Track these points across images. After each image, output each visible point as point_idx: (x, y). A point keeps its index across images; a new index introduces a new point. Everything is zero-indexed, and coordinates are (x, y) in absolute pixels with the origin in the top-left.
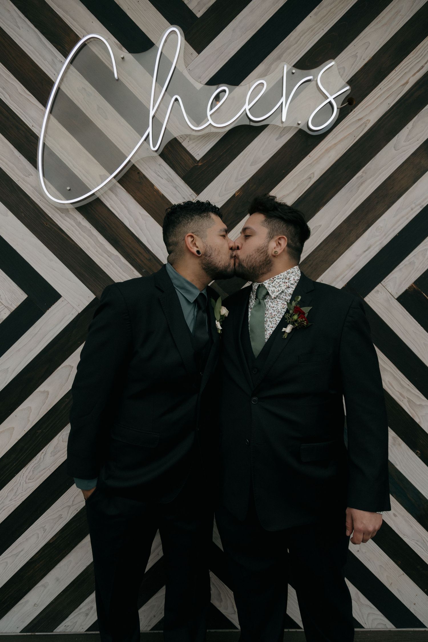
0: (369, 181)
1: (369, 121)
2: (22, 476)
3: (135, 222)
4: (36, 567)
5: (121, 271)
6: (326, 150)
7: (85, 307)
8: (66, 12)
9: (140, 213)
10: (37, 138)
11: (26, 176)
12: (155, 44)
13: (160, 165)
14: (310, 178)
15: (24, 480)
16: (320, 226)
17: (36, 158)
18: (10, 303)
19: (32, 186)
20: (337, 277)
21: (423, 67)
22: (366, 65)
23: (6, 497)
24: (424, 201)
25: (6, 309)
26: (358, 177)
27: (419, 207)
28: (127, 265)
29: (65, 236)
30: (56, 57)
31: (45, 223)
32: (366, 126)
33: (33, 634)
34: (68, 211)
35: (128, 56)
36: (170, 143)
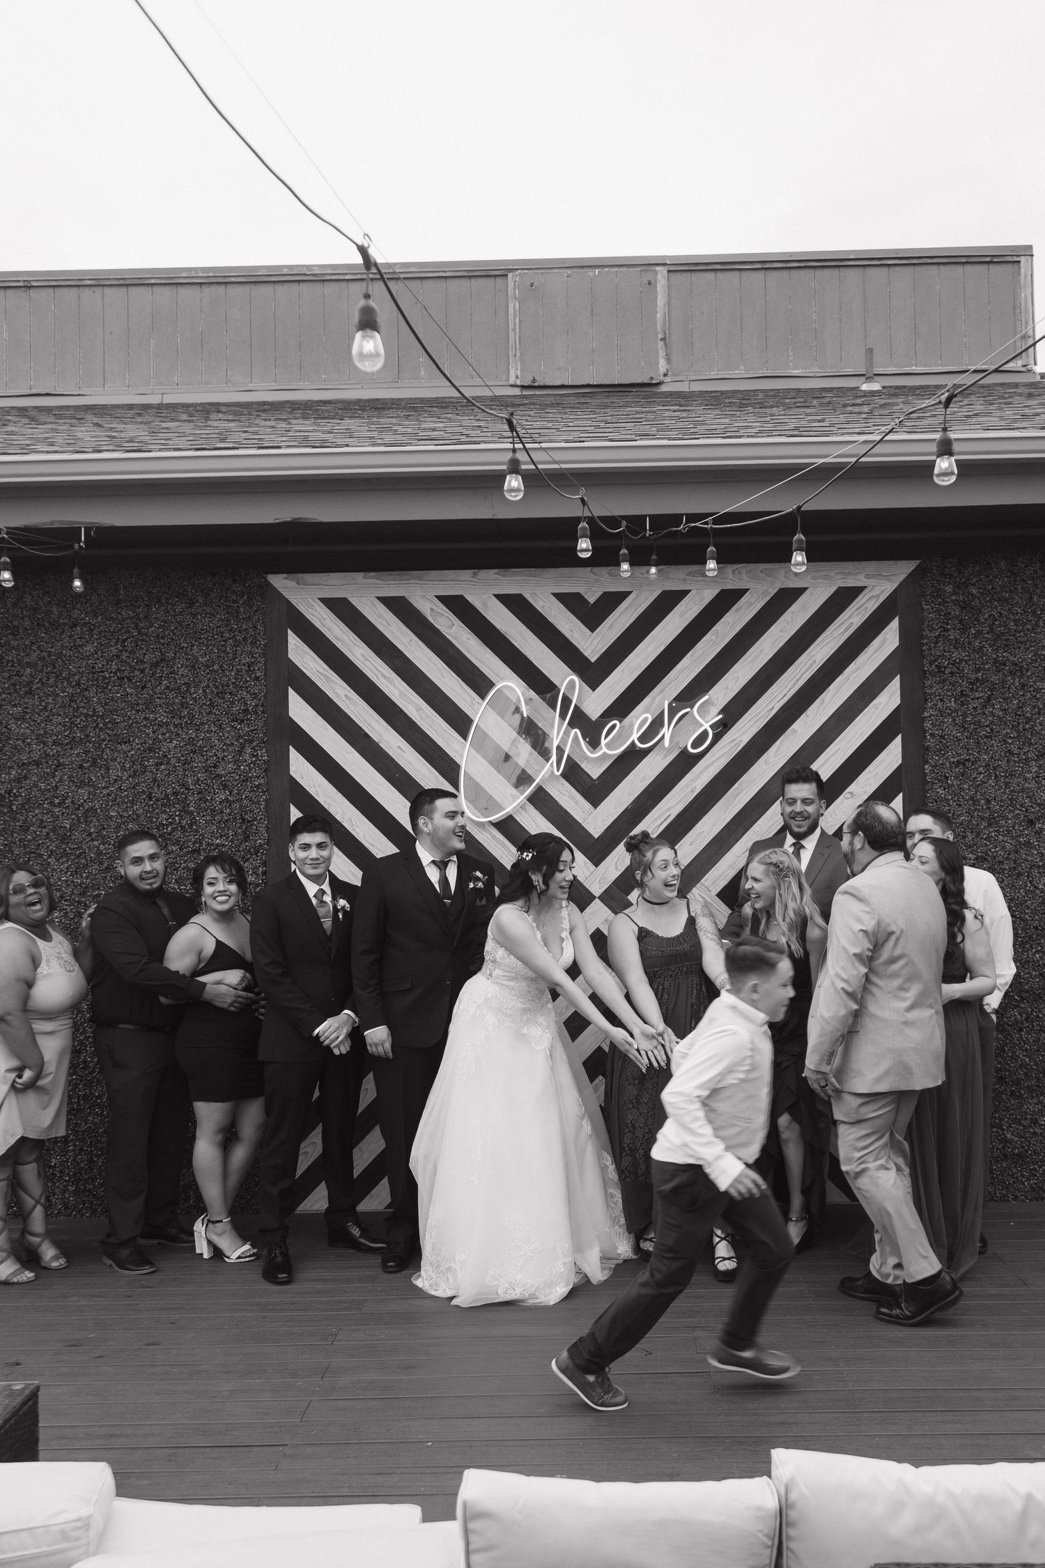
0: (745, 791)
1: (743, 740)
6: (705, 768)
8: (483, 664)
10: (458, 767)
12: (556, 687)
13: (562, 784)
14: (692, 791)
16: (703, 832)
17: (458, 782)
20: (720, 876)
21: (786, 695)
22: (736, 695)
26: (734, 790)
30: (474, 699)
32: (739, 745)
34: (485, 826)
35: (536, 697)
36: (571, 767)
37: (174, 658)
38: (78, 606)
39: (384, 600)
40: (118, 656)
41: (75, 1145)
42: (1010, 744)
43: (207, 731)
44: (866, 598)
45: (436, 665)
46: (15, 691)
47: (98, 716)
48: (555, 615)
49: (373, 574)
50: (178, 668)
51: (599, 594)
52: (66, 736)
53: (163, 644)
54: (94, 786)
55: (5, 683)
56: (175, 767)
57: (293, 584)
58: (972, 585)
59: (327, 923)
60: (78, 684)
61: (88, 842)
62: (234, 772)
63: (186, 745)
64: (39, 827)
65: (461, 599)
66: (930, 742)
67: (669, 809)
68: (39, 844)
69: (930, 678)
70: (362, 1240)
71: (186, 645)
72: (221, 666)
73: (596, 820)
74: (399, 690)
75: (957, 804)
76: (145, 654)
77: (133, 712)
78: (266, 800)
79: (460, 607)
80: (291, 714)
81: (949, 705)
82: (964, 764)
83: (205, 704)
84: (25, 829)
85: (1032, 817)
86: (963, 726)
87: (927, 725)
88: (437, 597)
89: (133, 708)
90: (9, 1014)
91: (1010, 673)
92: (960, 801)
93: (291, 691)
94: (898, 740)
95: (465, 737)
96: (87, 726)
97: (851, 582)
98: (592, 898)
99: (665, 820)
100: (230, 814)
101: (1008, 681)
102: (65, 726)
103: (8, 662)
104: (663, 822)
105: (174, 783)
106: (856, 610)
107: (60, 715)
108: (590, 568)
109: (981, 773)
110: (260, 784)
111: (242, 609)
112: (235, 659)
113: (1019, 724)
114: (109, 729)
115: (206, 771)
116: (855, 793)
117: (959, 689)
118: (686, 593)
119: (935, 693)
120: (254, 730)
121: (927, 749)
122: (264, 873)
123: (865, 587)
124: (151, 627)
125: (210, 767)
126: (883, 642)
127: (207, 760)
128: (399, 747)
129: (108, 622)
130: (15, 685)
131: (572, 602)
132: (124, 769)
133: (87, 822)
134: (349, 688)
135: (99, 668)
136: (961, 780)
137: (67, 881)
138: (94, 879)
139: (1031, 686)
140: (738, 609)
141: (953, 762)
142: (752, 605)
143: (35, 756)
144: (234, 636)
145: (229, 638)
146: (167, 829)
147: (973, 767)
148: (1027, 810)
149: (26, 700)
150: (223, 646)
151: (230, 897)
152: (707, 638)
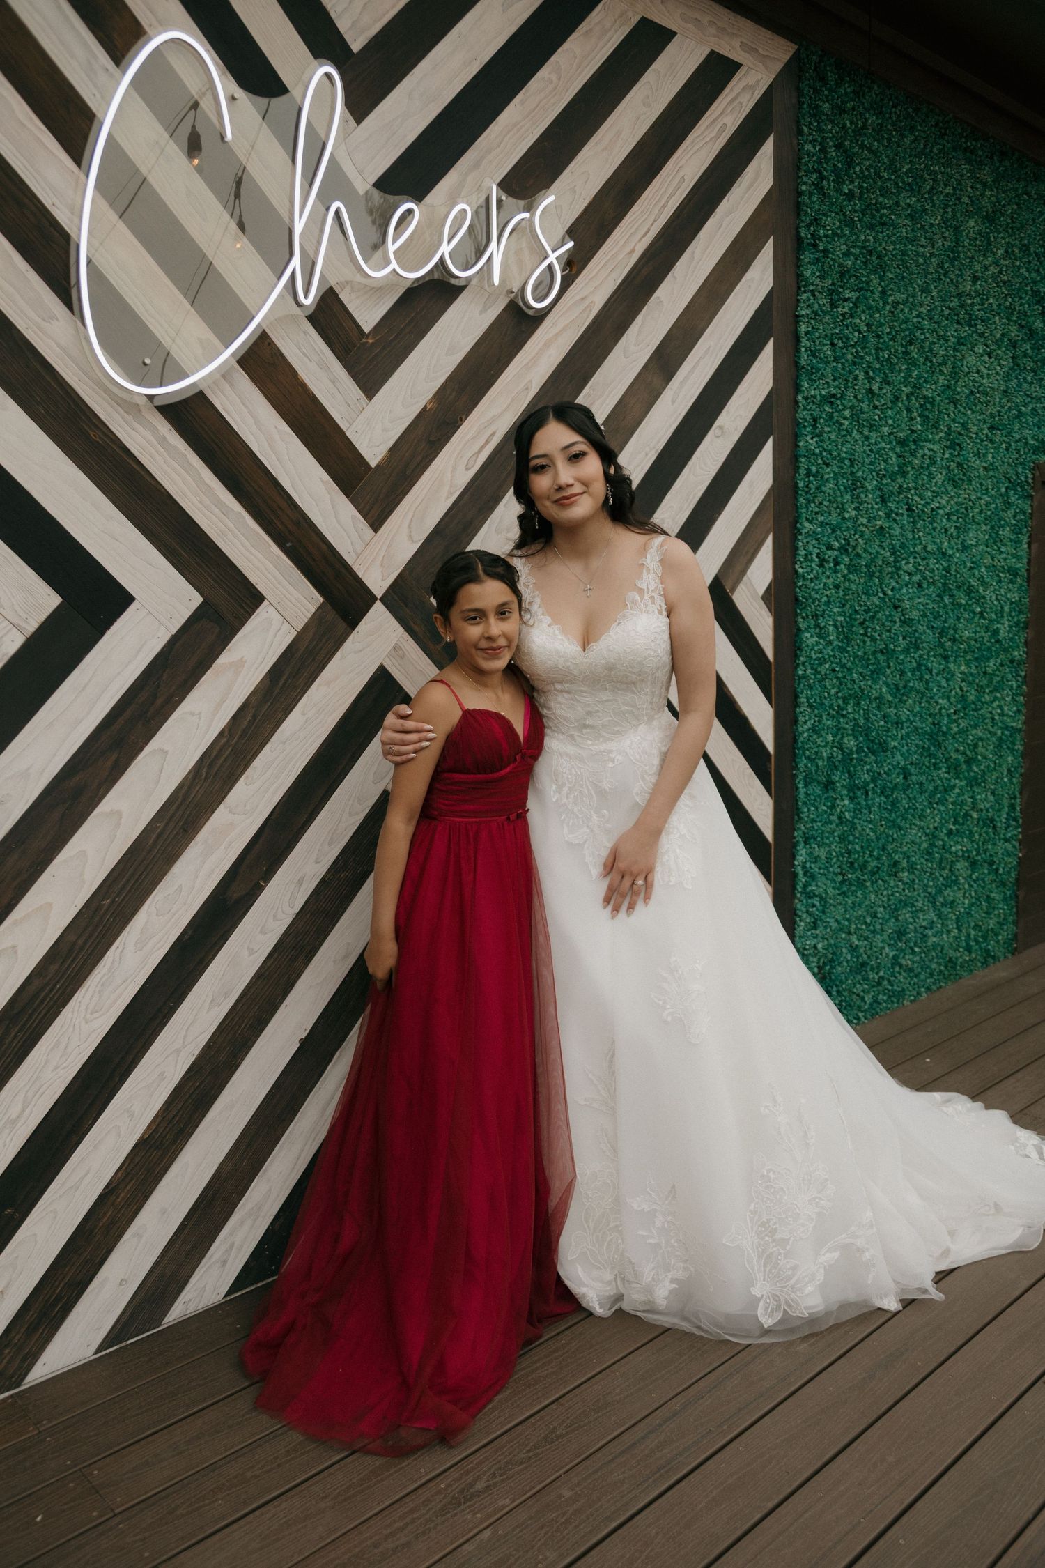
1: (594, 302)
2: (76, 1009)
3: (269, 444)
4: (119, 1200)
5: (247, 544)
6: (545, 344)
7: (183, 621)
9: (276, 427)
11: (45, 320)
13: (305, 332)
14: (527, 389)
15: (82, 1016)
17: (72, 285)
18: (24, 616)
19: (58, 345)
21: (649, 230)
22: (586, 209)
23: (46, 1063)
24: (658, 442)
25: (15, 629)
26: (585, 396)
27: (653, 452)
28: (258, 534)
29: (135, 466)
30: (93, 54)
31: (92, 434)
32: (591, 311)
33: (122, 1345)
34: (140, 411)
44: (740, 86)
67: (492, 421)
73: (372, 424)
87: (801, 329)
94: (770, 347)
97: (726, 49)
98: (374, 599)
99: (487, 442)
104: (482, 448)
106: (731, 102)
116: (725, 429)
123: (742, 66)
126: (758, 175)
140: (587, 32)
152: (544, 73)
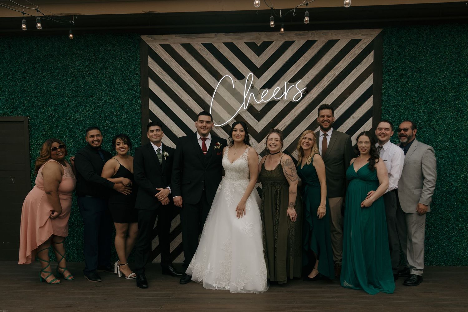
0: (313, 116)
1: (313, 97)
6: (300, 106)
8: (218, 68)
10: (209, 106)
12: (245, 77)
13: (247, 113)
14: (294, 116)
16: (298, 131)
21: (330, 80)
22: (311, 80)
26: (310, 115)
30: (215, 82)
32: (312, 99)
34: (219, 128)
35: (238, 81)
36: (250, 106)
37: (108, 66)
38: (74, 47)
39: (182, 45)
40: (88, 66)
41: (77, 238)
42: (414, 99)
43: (120, 93)
44: (362, 43)
45: (201, 69)
46: (53, 78)
47: (82, 87)
48: (245, 50)
49: (179, 35)
50: (109, 70)
51: (261, 42)
52: (71, 95)
53: (104, 61)
54: (81, 113)
55: (49, 75)
56: (109, 106)
57: (150, 39)
58: (402, 38)
59: (161, 160)
60: (74, 76)
61: (78, 133)
62: (129, 108)
63: (112, 98)
64: (62, 127)
65: (211, 44)
66: (384, 98)
67: (285, 123)
68: (62, 133)
69: (385, 74)
70: (174, 273)
71: (112, 62)
72: (125, 69)
73: (259, 126)
74: (188, 78)
75: (393, 121)
76: (98, 65)
77: (94, 86)
78: (141, 118)
79: (210, 47)
80: (149, 87)
81: (392, 84)
82: (396, 106)
83: (119, 83)
84: (57, 128)
85: (421, 126)
86: (397, 92)
87: (383, 91)
88: (203, 44)
89: (94, 85)
90: (52, 192)
91: (416, 71)
92: (394, 120)
93: (149, 79)
94: (372, 97)
95: (212, 96)
96: (78, 91)
97: (356, 37)
99: (284, 126)
100: (128, 123)
101: (415, 75)
102: (70, 91)
103: (50, 68)
105: (108, 112)
106: (358, 48)
107: (68, 87)
108: (258, 33)
109: (403, 110)
110: (139, 112)
111: (132, 48)
112: (129, 66)
113: (418, 91)
114: (86, 92)
115: (120, 108)
116: (355, 117)
117: (396, 78)
118: (293, 42)
119: (386, 79)
120: (137, 93)
121: (383, 101)
122: (140, 144)
123: (362, 39)
124: (100, 55)
125: (121, 106)
126: (367, 60)
127: (120, 103)
128: (188, 99)
129: (84, 53)
130: (52, 76)
131: (251, 45)
132: (91, 106)
133: (78, 125)
134: (170, 78)
135: (82, 70)
136: (395, 112)
137: (72, 146)
138: (81, 146)
139: (424, 77)
140: (313, 48)
141: (392, 106)
142: (318, 46)
143: (60, 101)
144: (129, 58)
145: (127, 59)
146: (106, 128)
147: (400, 107)
148: (419, 123)
149: (57, 82)
150: (125, 62)
151: (125, 149)
152: (301, 59)
